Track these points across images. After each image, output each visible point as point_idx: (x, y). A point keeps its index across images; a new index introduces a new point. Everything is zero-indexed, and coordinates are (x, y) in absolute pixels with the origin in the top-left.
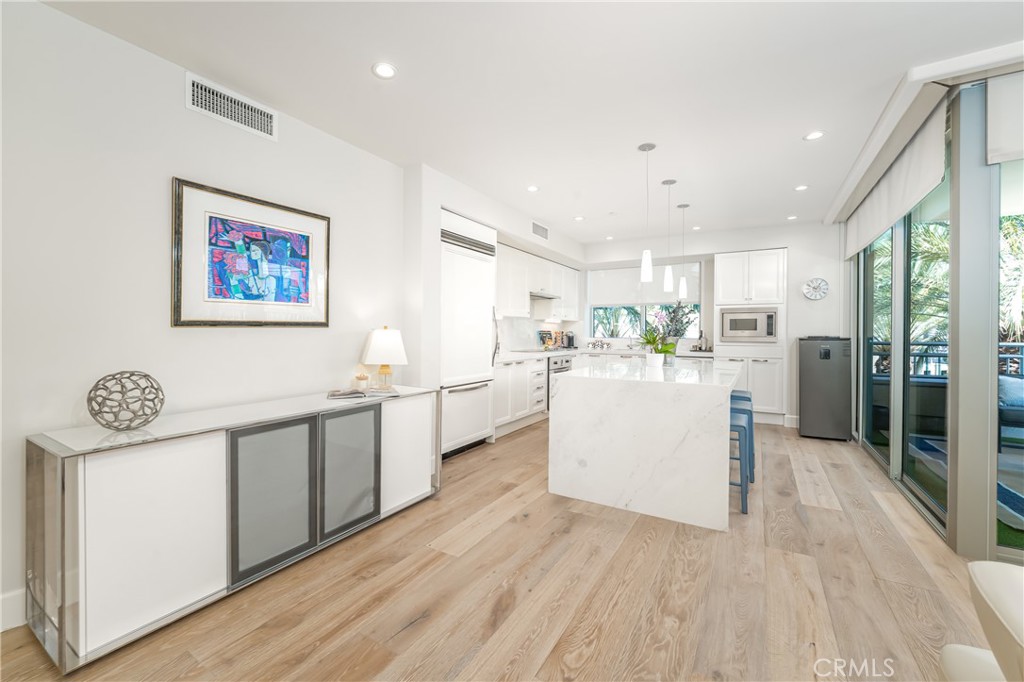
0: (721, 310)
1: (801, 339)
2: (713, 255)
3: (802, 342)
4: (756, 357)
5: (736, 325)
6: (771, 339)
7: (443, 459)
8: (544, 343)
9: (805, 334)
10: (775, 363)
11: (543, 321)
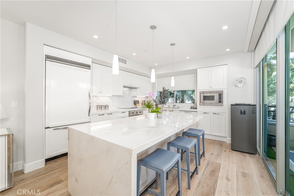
0: (200, 92)
1: (232, 105)
2: (196, 70)
3: (232, 106)
4: (215, 112)
5: (205, 98)
6: (220, 104)
7: (46, 162)
8: (135, 105)
9: (234, 103)
10: (223, 115)
11: (136, 97)
